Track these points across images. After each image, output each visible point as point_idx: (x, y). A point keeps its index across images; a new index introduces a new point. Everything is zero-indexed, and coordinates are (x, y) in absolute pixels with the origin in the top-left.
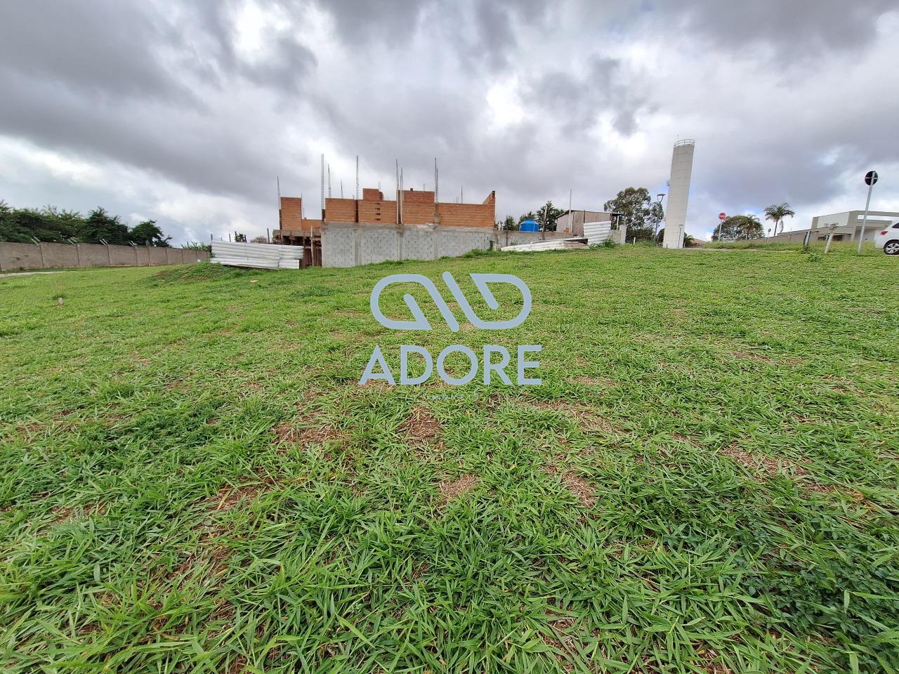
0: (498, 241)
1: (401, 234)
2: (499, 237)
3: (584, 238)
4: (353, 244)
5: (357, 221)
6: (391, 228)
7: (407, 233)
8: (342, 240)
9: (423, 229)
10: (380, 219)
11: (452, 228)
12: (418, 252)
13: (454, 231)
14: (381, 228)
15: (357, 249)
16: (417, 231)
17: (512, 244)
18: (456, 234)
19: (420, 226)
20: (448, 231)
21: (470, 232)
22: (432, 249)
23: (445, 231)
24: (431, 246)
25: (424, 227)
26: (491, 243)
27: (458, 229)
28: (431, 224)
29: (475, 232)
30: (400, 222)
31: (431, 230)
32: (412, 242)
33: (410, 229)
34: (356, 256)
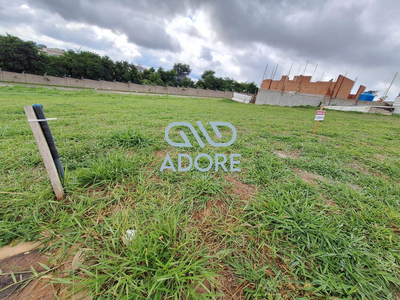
0: (325, 102)
1: (282, 95)
2: (326, 101)
3: (391, 107)
4: (265, 97)
5: (269, 89)
6: (279, 92)
7: (285, 94)
8: (263, 95)
9: (291, 93)
10: (277, 88)
11: (304, 94)
12: (286, 103)
13: (304, 95)
14: (276, 92)
15: (266, 99)
16: (288, 94)
17: (332, 105)
18: (304, 97)
19: (290, 92)
20: (302, 95)
21: (311, 96)
22: (291, 103)
23: (300, 95)
24: (291, 101)
25: (292, 92)
26: (321, 103)
27: (306, 94)
28: (295, 92)
29: (314, 97)
30: (284, 90)
31: (294, 94)
32: (285, 99)
33: (286, 93)
34: (265, 101)
